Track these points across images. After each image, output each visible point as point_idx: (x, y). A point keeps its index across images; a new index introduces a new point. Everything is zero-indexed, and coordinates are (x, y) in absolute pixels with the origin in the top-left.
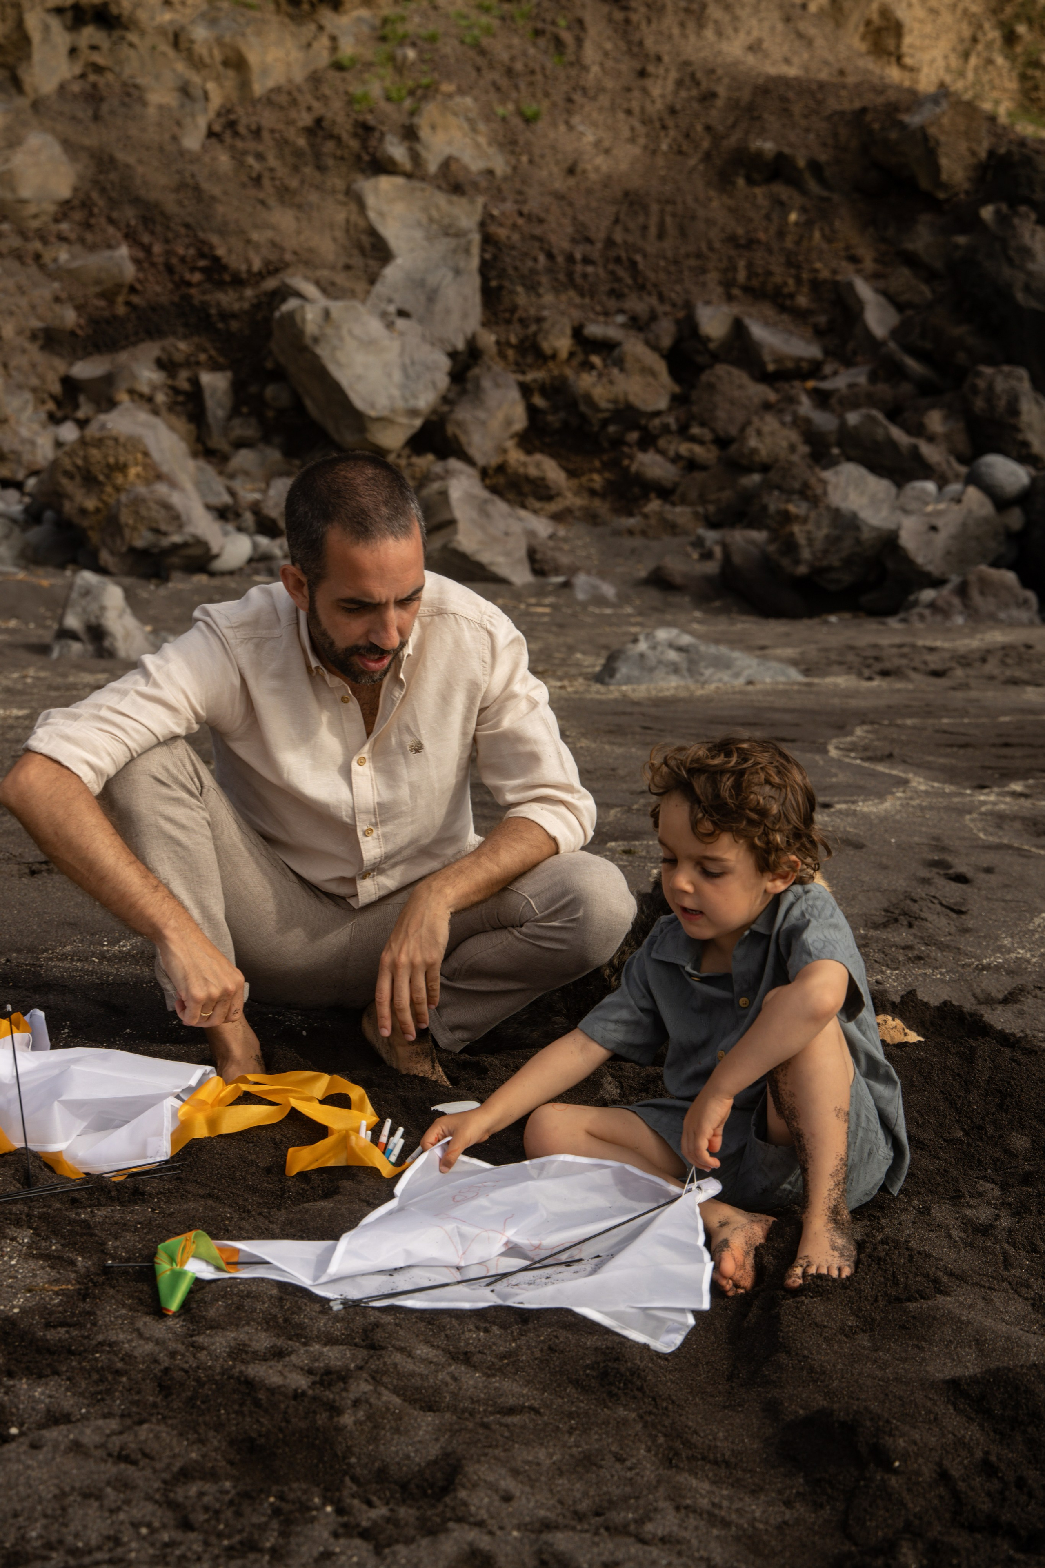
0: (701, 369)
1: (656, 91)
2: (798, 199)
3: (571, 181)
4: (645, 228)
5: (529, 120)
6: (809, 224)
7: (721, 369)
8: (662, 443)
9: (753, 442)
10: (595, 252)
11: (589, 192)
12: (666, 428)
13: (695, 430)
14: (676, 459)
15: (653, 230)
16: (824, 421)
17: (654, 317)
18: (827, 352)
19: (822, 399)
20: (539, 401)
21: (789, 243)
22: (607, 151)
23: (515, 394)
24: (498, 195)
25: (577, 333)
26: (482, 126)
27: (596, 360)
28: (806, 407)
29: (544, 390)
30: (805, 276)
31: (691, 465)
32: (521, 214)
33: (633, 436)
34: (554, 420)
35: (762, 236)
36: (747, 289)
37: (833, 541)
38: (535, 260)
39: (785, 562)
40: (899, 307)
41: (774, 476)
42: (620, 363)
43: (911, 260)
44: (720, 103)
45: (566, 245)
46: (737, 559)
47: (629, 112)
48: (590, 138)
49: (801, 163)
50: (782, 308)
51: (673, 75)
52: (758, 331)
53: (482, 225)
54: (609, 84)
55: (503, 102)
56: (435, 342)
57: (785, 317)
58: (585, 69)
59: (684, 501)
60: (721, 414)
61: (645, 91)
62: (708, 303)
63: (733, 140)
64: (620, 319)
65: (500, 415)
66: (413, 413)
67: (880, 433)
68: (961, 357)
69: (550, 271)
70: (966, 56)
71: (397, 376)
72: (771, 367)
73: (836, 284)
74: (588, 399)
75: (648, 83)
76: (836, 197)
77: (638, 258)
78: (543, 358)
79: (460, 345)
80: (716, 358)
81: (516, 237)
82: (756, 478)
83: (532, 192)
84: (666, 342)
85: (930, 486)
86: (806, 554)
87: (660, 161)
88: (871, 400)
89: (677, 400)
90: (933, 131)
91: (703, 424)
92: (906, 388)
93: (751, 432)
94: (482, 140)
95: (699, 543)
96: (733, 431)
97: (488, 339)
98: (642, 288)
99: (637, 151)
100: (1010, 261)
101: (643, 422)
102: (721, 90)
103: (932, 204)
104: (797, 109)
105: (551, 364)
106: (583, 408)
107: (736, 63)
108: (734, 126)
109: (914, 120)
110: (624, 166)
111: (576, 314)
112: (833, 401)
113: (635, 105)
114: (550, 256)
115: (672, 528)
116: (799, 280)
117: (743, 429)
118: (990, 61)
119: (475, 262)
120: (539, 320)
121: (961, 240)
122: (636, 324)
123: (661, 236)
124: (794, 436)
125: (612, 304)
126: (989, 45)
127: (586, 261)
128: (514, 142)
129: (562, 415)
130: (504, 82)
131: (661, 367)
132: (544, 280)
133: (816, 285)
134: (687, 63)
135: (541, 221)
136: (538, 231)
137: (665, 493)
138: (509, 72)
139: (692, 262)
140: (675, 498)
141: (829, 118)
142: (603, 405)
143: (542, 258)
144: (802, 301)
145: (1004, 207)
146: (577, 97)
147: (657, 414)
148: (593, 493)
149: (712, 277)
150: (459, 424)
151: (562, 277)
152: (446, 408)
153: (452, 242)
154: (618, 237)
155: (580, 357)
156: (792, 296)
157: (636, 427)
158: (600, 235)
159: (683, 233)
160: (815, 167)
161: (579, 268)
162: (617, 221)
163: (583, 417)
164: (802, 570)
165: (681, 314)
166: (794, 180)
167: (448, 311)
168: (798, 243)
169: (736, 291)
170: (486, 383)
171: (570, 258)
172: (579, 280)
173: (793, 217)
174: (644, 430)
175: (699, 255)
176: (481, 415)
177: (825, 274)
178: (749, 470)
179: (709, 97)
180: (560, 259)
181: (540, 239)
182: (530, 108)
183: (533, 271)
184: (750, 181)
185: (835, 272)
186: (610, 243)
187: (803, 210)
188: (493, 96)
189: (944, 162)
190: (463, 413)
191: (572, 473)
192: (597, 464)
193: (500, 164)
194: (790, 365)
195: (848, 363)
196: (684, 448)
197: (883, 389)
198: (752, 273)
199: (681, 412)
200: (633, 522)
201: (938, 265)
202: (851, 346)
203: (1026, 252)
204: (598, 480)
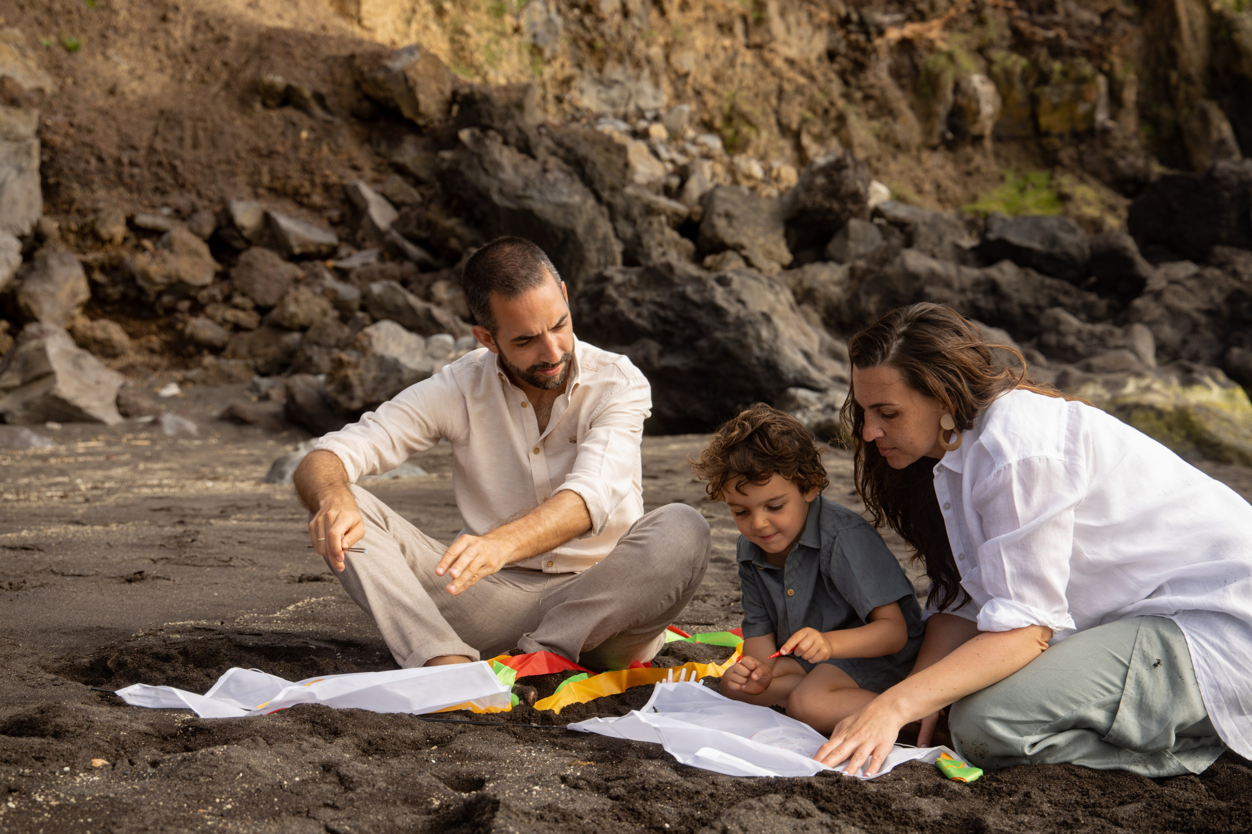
0: (238, 252)
1: (177, 33)
2: (307, 121)
3: (112, 101)
4: (181, 140)
5: (71, 50)
6: (318, 140)
7: (257, 252)
8: (210, 310)
9: (292, 308)
10: (140, 156)
11: (129, 109)
12: (213, 299)
13: (238, 300)
14: (223, 322)
15: (188, 142)
16: (349, 292)
17: (194, 210)
18: (341, 239)
19: (343, 274)
20: (99, 277)
21: (303, 154)
22: (141, 78)
23: (78, 271)
24: (49, 108)
25: (130, 222)
26: (30, 53)
27: (147, 243)
28: (329, 281)
29: (103, 268)
30: (318, 180)
31: (237, 328)
32: (71, 125)
33: (184, 305)
34: (114, 292)
35: (280, 148)
36: (271, 190)
37: (380, 381)
38: (88, 162)
39: (342, 399)
40: (397, 206)
41: (310, 334)
42: (169, 246)
43: (401, 170)
44: (232, 45)
45: (114, 151)
46: (300, 398)
47: (156, 48)
48: (124, 67)
49: (307, 94)
50: (301, 205)
51: (190, 22)
52: (284, 222)
53: (39, 133)
54: (136, 25)
55: (47, 33)
56: (9, 227)
57: (304, 211)
58: (114, 12)
59: (234, 355)
60: (259, 287)
61: (167, 32)
62: (240, 199)
63: (248, 74)
64: (166, 211)
65: (67, 288)
67: (400, 300)
68: (454, 243)
69: (101, 171)
70: (409, 22)
72: (297, 250)
73: (344, 188)
74: (146, 276)
75: (170, 26)
76: (337, 121)
77: (177, 163)
78: (100, 241)
79: (27, 230)
80: (249, 243)
81: (69, 143)
82: (296, 336)
83: (79, 107)
84: (208, 230)
85: (448, 339)
86: (360, 392)
87: (187, 88)
88: (384, 275)
89: (221, 276)
90: (411, 74)
91: (244, 295)
92: (409, 267)
93: (289, 299)
94: (32, 64)
95: (255, 388)
96: (271, 300)
97: (51, 225)
98: (182, 186)
99: (165, 78)
100: (486, 171)
101: (192, 293)
102: (233, 35)
103: (414, 129)
104: (298, 52)
105: (108, 247)
106: (140, 282)
107: (240, 16)
108: (247, 62)
109: (396, 65)
110: (156, 90)
111: (128, 208)
112: (353, 276)
113: (161, 43)
114: (100, 159)
115: (229, 378)
116: (313, 184)
117: (282, 298)
118: (426, 28)
119: (36, 163)
120: (96, 211)
121: (447, 155)
122: (179, 215)
123: (196, 145)
124: (325, 303)
125: (157, 199)
126: (425, 16)
127: (132, 164)
128: (59, 67)
129: (120, 288)
130: (45, 19)
131: (204, 249)
132: (97, 178)
133: (327, 188)
134: (199, 14)
135: (90, 131)
136: (88, 139)
137: (217, 350)
138: (49, 11)
139: (223, 167)
140: (227, 352)
141: (325, 61)
142: (159, 279)
143: (93, 162)
144: (317, 199)
145: (477, 131)
146: (110, 34)
147: (204, 287)
148: (152, 351)
149: (241, 180)
150: (31, 296)
151: (112, 176)
152: (16, 283)
153: (14, 146)
154: (159, 145)
155: (133, 241)
156: (308, 195)
157: (187, 297)
158: (143, 144)
159: (214, 143)
160: (319, 98)
161: (126, 170)
162: (156, 133)
163: (141, 290)
164: (357, 404)
165: (218, 208)
166: (301, 106)
167: (14, 202)
168: (310, 154)
169: (261, 191)
170: (53, 262)
171: (118, 162)
172: (127, 179)
173: (304, 134)
174: (194, 299)
175: (229, 162)
176: (50, 287)
177: (334, 179)
178: (289, 330)
179: (222, 40)
180: (110, 162)
181: (90, 146)
182: (71, 41)
183: (86, 171)
184: (265, 105)
185: (341, 177)
186: (152, 150)
187: (312, 129)
188: (36, 29)
189: (421, 97)
190: (33, 286)
191: (132, 336)
192: (154, 327)
193: (48, 84)
194: (312, 249)
195: (359, 247)
196: (230, 314)
197: (391, 267)
198: (274, 177)
199: (225, 285)
200: (193, 373)
201: (423, 174)
202: (360, 234)
203: (498, 165)
204: (155, 341)
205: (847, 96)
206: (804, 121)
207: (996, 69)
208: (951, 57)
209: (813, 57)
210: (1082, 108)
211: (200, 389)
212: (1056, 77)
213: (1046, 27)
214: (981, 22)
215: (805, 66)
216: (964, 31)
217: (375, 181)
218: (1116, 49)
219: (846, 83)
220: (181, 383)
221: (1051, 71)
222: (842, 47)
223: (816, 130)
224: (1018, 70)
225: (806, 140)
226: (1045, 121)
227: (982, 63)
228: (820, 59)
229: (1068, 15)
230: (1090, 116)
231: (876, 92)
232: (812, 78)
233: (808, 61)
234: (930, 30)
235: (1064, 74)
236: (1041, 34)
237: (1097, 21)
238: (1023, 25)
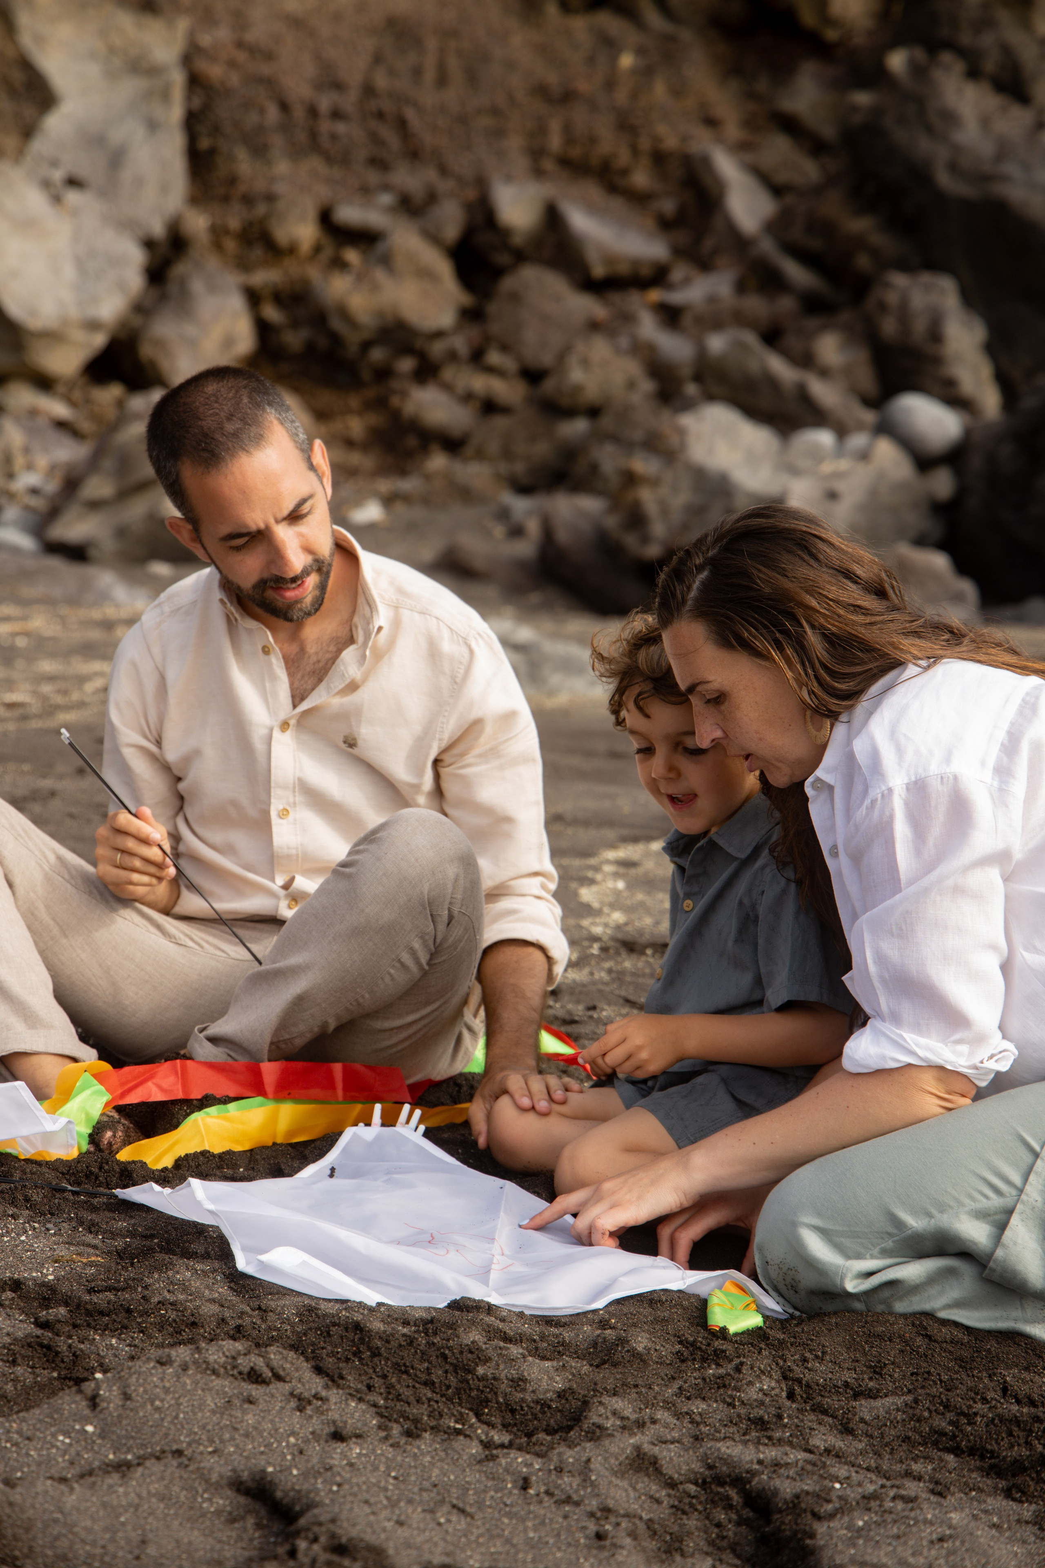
0: (498, 273)
2: (633, 36)
4: (417, 72)
6: (646, 73)
7: (530, 274)
8: (448, 373)
9: (577, 375)
10: (349, 101)
11: (337, 17)
12: (452, 356)
13: (494, 357)
14: (468, 397)
15: (430, 75)
16: (675, 347)
17: (432, 198)
18: (675, 252)
19: (672, 316)
20: (272, 313)
21: (621, 96)
23: (238, 302)
24: (206, 15)
25: (326, 218)
27: (352, 256)
28: (648, 327)
29: (278, 298)
30: (645, 144)
31: (489, 407)
32: (240, 44)
33: (406, 365)
34: (294, 340)
35: (583, 86)
36: (564, 161)
37: (697, 511)
38: (262, 111)
39: (630, 541)
40: (777, 190)
41: (606, 422)
42: (386, 261)
43: (790, 125)
45: (306, 92)
46: (563, 536)
50: (613, 189)
52: (580, 221)
53: (187, 60)
56: (125, 225)
57: (617, 203)
59: (480, 455)
60: (530, 335)
62: (509, 178)
64: (386, 199)
65: (217, 332)
66: (93, 325)
67: (753, 366)
68: (863, 262)
69: (284, 128)
71: (69, 272)
72: (598, 271)
73: (687, 159)
74: (343, 312)
76: (686, 35)
77: (410, 114)
78: (276, 252)
79: (158, 229)
80: (520, 257)
81: (235, 79)
82: (581, 425)
83: (257, 14)
84: (452, 232)
85: (824, 438)
86: (658, 529)
88: (740, 319)
89: (468, 315)
91: (505, 348)
92: (786, 304)
93: (573, 361)
95: (503, 514)
96: (547, 359)
97: (198, 223)
98: (416, 155)
100: (929, 129)
101: (419, 344)
103: (818, 47)
105: (287, 262)
106: (336, 324)
111: (323, 192)
112: (687, 320)
114: (284, 107)
115: (465, 494)
116: (635, 151)
117: (562, 356)
119: (176, 113)
120: (270, 198)
121: (863, 98)
122: (408, 206)
123: (442, 81)
124: (632, 368)
125: (373, 177)
127: (337, 115)
129: (304, 333)
131: (444, 268)
132: (277, 141)
133: (659, 158)
135: (269, 56)
136: (265, 69)
137: (453, 444)
139: (485, 121)
140: (469, 450)
142: (365, 319)
143: (272, 110)
144: (641, 179)
145: (920, 54)
147: (439, 334)
148: (352, 444)
149: (515, 143)
150: (160, 344)
151: (301, 136)
152: (137, 321)
153: (143, 83)
154: (381, 81)
155: (328, 252)
156: (625, 172)
157: (411, 351)
158: (356, 79)
159: (472, 78)
161: (325, 126)
162: (378, 59)
163: (336, 339)
164: (653, 551)
165: (471, 194)
167: (139, 182)
168: (635, 95)
169: (548, 164)
170: (197, 286)
171: (313, 112)
172: (325, 142)
173: (626, 61)
174: (422, 356)
175: (495, 111)
176: (190, 330)
177: (671, 142)
178: (570, 412)
180: (299, 113)
181: (269, 83)
183: (260, 129)
184: (564, 6)
185: (685, 139)
186: (369, 91)
187: (640, 51)
190: (164, 328)
191: (317, 414)
192: (354, 401)
194: (623, 269)
195: (705, 265)
196: (479, 383)
197: (754, 303)
198: (569, 139)
199: (474, 332)
200: (409, 485)
201: (828, 131)
202: (708, 244)
203: (950, 118)
204: (356, 426)
211: (417, 513)
217: (742, 148)
220: (389, 501)
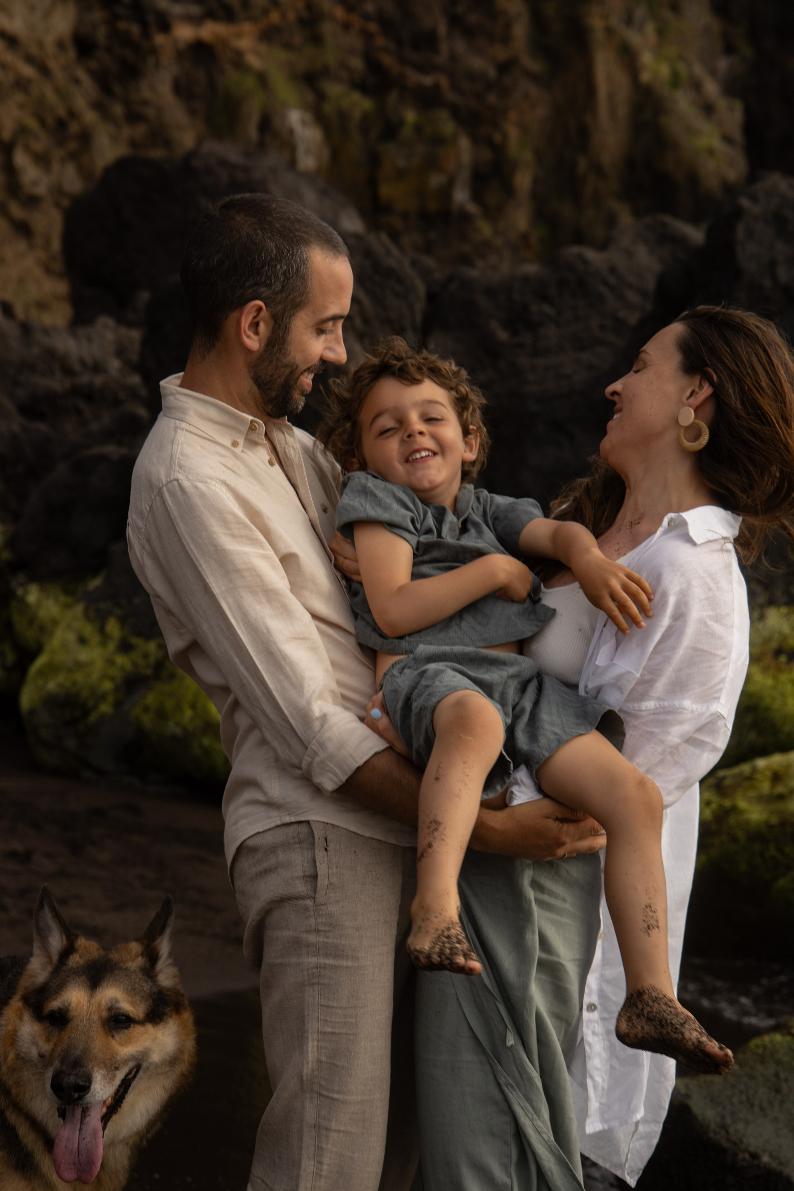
205: (99, 107)
206: (22, 130)
207: (328, 108)
208: (262, 79)
209: (49, 40)
210: (436, 180)
212: (407, 131)
213: (423, 69)
214: (317, 40)
215: (34, 50)
216: (288, 46)
218: (513, 116)
219: (106, 89)
221: (401, 122)
222: (101, 35)
223: (38, 146)
224: (357, 114)
225: (21, 159)
226: (386, 191)
227: (310, 97)
228: (60, 45)
229: (453, 57)
230: (446, 192)
231: (150, 112)
232: (44, 70)
233: (40, 44)
234: (239, 35)
235: (418, 128)
236: (414, 77)
237: (492, 73)
238: (387, 60)
